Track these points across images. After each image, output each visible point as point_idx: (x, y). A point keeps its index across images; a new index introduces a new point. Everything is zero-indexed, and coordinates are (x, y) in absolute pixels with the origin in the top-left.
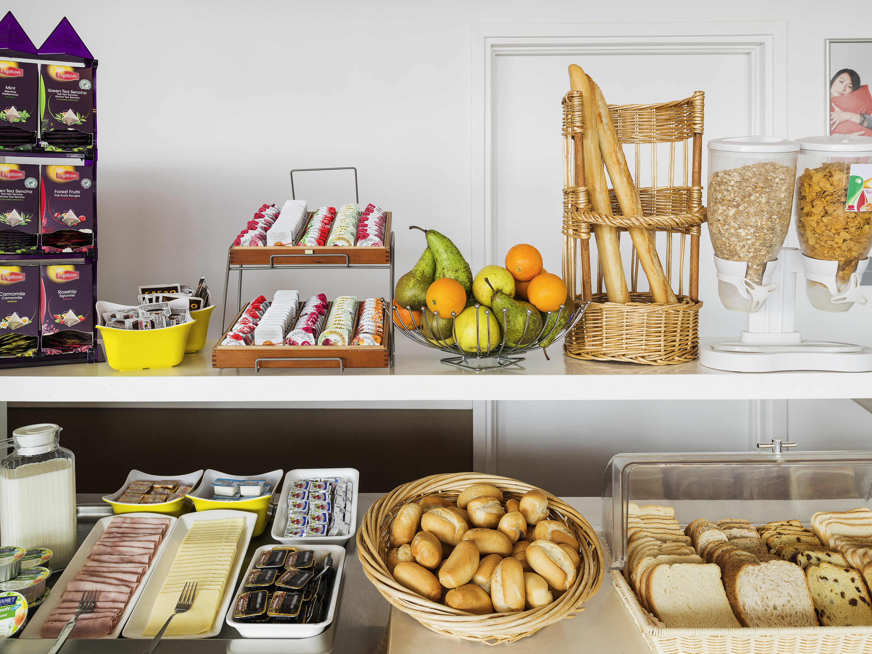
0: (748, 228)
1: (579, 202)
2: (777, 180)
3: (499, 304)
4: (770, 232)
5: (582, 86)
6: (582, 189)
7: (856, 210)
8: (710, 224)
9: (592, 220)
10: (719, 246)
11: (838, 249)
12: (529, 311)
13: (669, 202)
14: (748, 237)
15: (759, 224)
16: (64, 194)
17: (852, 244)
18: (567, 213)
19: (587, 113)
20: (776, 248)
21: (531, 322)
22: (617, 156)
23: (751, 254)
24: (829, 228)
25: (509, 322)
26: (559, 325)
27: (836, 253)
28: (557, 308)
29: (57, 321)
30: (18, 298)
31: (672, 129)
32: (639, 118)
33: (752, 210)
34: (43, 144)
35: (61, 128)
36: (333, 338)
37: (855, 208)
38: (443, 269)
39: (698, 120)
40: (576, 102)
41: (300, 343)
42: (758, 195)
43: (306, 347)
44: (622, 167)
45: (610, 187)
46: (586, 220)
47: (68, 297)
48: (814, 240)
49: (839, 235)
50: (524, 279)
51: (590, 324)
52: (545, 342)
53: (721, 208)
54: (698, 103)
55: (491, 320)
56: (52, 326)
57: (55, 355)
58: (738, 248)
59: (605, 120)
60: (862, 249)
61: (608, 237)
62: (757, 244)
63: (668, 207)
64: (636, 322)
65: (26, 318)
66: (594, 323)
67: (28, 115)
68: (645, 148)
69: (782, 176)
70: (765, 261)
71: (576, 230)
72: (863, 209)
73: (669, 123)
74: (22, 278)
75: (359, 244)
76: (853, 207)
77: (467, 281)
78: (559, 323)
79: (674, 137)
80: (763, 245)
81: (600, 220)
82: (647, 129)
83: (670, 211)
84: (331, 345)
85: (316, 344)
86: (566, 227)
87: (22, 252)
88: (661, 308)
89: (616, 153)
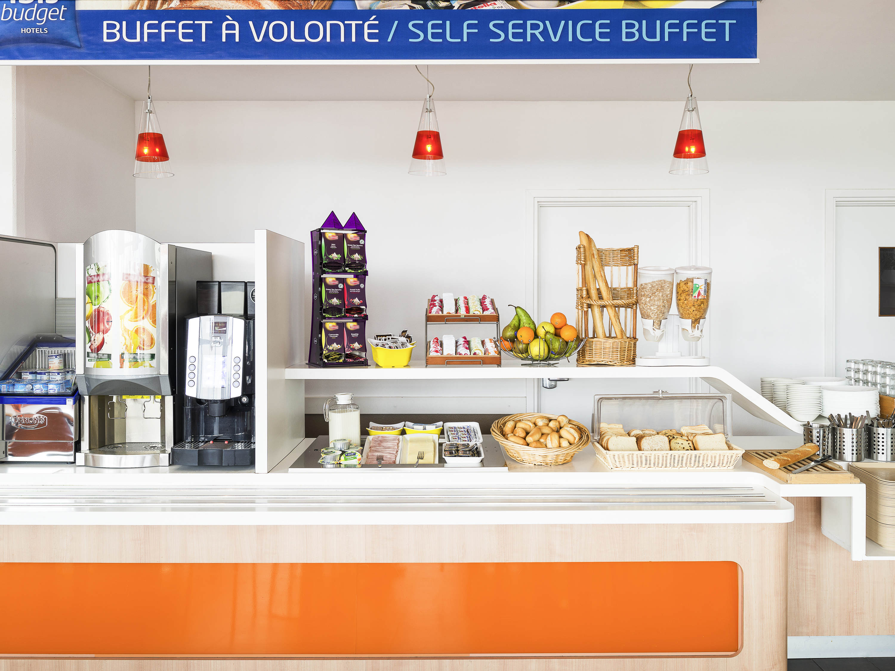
0: (655, 306)
1: (583, 294)
2: (666, 287)
3: (548, 337)
4: (663, 307)
5: (585, 243)
6: (584, 288)
7: (697, 298)
8: (639, 305)
9: (588, 302)
10: (643, 313)
11: (691, 314)
12: (561, 340)
13: (626, 294)
14: (655, 310)
15: (659, 304)
16: (354, 291)
17: (696, 312)
18: (578, 299)
19: (587, 254)
20: (666, 314)
21: (562, 345)
22: (601, 273)
23: (656, 316)
24: (687, 305)
25: (552, 345)
26: (574, 348)
27: (690, 316)
28: (573, 340)
29: (351, 347)
30: (336, 336)
31: (627, 260)
32: (613, 255)
33: (656, 299)
34: (347, 269)
35: (354, 262)
36: (477, 352)
37: (697, 297)
38: (524, 323)
39: (636, 258)
40: (582, 250)
41: (463, 355)
42: (658, 293)
43: (465, 356)
44: (603, 278)
45: (598, 287)
46: (586, 302)
47: (355, 337)
48: (682, 311)
49: (691, 308)
50: (558, 328)
51: (588, 348)
52: (567, 355)
53: (644, 298)
54: (636, 250)
55: (545, 344)
56: (349, 349)
57: (351, 362)
58: (651, 314)
59: (596, 257)
60: (701, 314)
61: (597, 310)
62: (658, 312)
63: (625, 296)
64: (608, 346)
65: (339, 345)
66: (589, 348)
67: (340, 256)
68: (615, 269)
69: (668, 285)
70: (661, 319)
71: (582, 307)
72: (700, 297)
73: (626, 257)
74: (337, 328)
75: (484, 313)
76: (696, 297)
77: (534, 328)
78: (574, 347)
79: (628, 264)
80: (661, 312)
81: (592, 302)
82: (616, 260)
83: (626, 298)
84: (477, 355)
85: (470, 355)
86: (577, 305)
87: (339, 316)
88: (618, 340)
89: (600, 272)
